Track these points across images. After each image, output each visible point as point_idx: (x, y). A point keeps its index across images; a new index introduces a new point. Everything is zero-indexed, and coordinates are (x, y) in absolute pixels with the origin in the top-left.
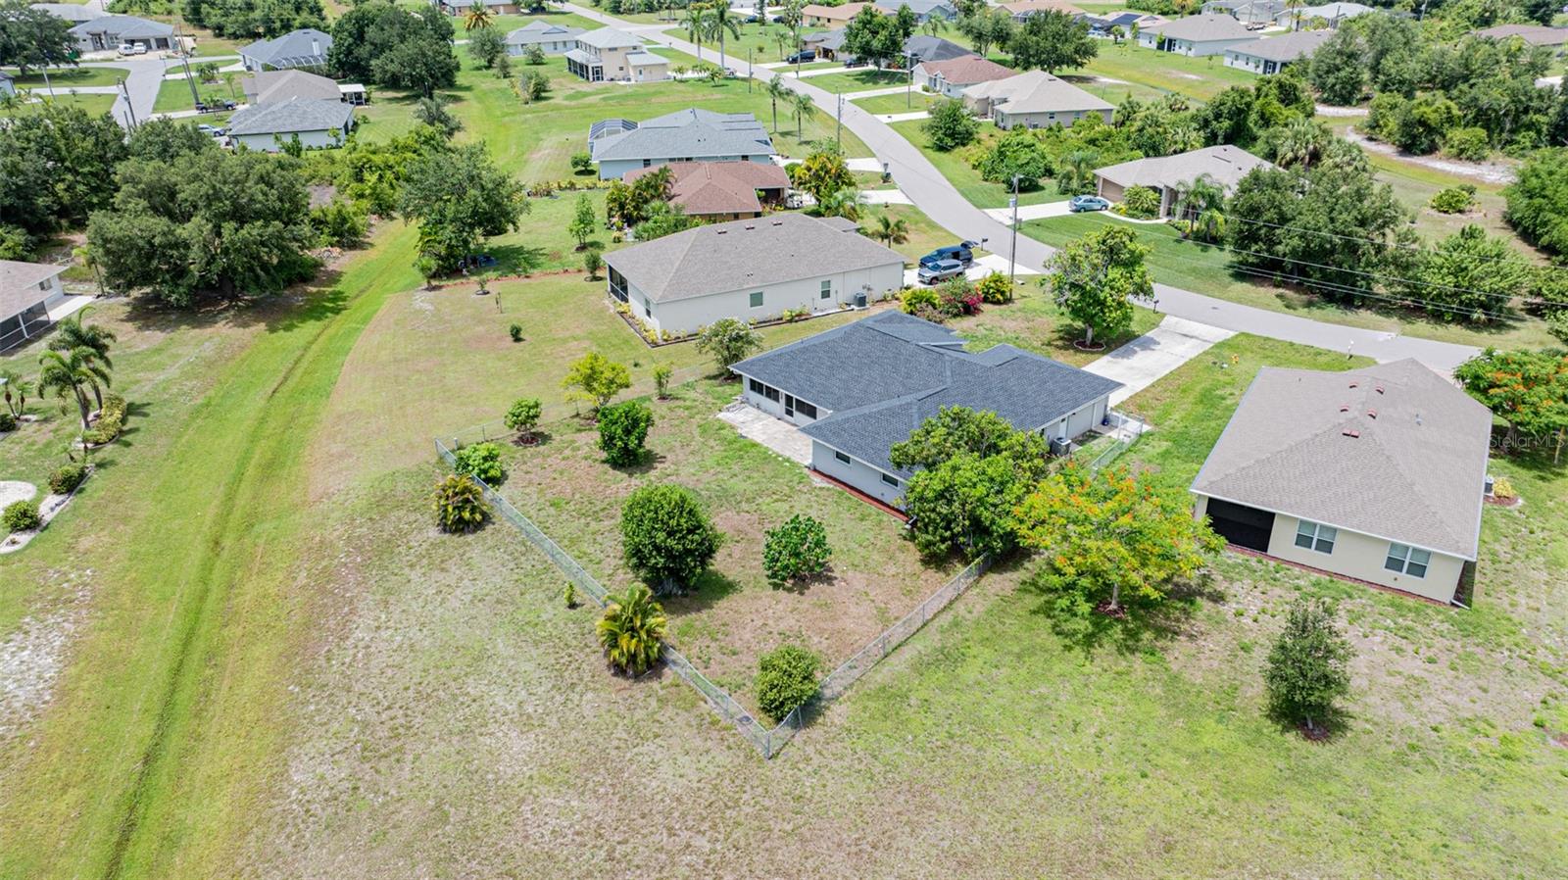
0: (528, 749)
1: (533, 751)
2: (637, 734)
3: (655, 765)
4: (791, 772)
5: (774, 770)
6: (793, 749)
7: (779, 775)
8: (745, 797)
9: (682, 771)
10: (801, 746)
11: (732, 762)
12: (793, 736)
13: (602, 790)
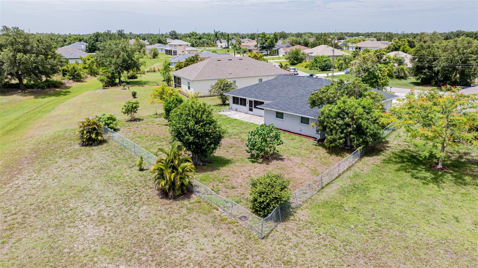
0: (98, 234)
1: (101, 235)
2: (173, 227)
3: (183, 244)
4: (278, 247)
5: (267, 245)
6: (277, 233)
7: (270, 248)
8: (248, 262)
9: (202, 247)
10: (283, 231)
11: (236, 241)
12: (276, 226)
13: (144, 259)
